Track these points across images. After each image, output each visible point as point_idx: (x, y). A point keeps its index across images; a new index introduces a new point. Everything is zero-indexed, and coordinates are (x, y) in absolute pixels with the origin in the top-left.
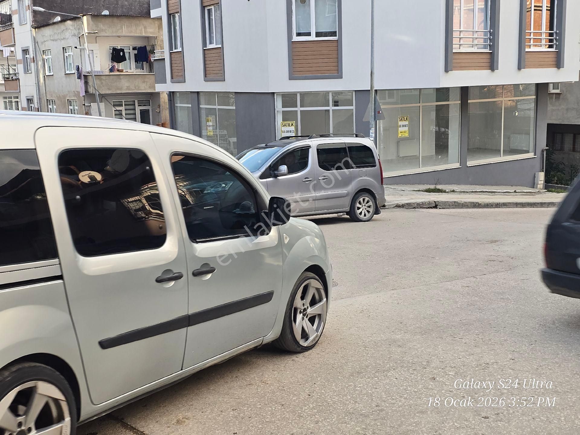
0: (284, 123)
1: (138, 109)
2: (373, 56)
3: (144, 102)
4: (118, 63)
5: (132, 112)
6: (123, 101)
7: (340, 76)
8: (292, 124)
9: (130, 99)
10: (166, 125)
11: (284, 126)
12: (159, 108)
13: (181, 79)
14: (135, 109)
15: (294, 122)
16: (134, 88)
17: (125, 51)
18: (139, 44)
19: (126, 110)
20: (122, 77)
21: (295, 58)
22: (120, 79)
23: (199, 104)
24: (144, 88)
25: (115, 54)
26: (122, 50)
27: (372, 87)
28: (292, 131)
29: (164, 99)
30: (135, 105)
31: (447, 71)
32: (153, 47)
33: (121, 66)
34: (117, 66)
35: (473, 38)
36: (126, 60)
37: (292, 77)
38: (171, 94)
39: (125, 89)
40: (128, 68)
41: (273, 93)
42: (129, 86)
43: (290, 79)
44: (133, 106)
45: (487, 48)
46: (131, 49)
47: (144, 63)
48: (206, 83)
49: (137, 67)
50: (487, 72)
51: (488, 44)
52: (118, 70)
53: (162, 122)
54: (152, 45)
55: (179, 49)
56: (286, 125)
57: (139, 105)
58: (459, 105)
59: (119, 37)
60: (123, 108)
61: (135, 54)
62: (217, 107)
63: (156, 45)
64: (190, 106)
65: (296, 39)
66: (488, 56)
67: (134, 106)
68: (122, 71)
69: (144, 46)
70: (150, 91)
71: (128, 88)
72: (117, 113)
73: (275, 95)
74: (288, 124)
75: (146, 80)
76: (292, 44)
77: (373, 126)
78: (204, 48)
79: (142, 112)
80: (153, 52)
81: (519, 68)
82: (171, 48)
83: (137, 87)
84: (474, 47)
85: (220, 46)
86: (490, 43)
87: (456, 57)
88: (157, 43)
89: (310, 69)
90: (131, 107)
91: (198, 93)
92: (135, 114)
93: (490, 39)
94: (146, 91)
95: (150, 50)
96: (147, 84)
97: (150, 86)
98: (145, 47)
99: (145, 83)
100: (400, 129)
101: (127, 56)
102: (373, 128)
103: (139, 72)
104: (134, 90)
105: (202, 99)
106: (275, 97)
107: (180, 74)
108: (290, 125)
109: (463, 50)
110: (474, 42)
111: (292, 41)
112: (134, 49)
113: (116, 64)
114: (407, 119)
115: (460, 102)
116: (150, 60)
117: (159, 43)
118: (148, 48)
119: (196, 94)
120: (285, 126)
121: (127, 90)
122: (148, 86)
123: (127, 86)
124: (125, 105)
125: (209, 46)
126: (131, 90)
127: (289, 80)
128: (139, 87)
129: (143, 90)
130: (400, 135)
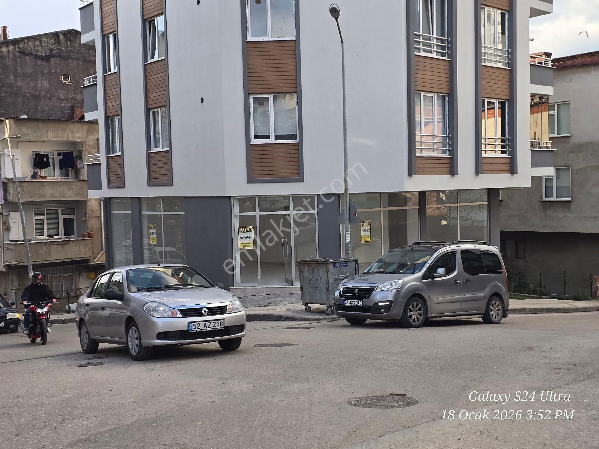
0: (242, 228)
1: (61, 218)
2: (346, 158)
3: (67, 210)
4: (41, 169)
5: (54, 221)
6: (45, 210)
7: (301, 179)
8: (251, 230)
9: (53, 208)
10: (93, 235)
11: (241, 231)
12: (85, 216)
13: (120, 184)
14: (58, 218)
15: (253, 227)
16: (59, 196)
17: (49, 157)
18: (64, 149)
19: (48, 219)
20: (45, 184)
21: (253, 162)
22: (44, 186)
23: (140, 210)
24: (70, 195)
25: (38, 160)
26: (47, 156)
27: (346, 190)
28: (250, 237)
29: (91, 207)
30: (57, 213)
31: (410, 175)
32: (80, 152)
33: (44, 172)
34: (40, 173)
35: (433, 143)
36: (50, 166)
37: (250, 181)
38: (107, 200)
39: (48, 196)
40: (52, 174)
41: (230, 197)
42: (54, 194)
43: (249, 182)
44: (55, 215)
45: (446, 153)
46: (56, 154)
47: (70, 170)
48: (150, 188)
49: (61, 175)
50: (447, 177)
51: (447, 149)
52: (41, 177)
53: (88, 232)
54: (79, 151)
55: (120, 153)
56: (244, 230)
57: (63, 213)
58: (417, 209)
59: (43, 141)
60: (44, 217)
61: (60, 160)
62: (162, 213)
63: (84, 150)
64: (130, 212)
65: (254, 141)
66: (447, 161)
67: (57, 215)
68: (45, 177)
69: (69, 151)
70: (77, 198)
71: (52, 195)
72: (38, 222)
73: (232, 199)
74: (245, 229)
75: (72, 187)
76: (250, 147)
77: (348, 229)
78: (149, 152)
79: (65, 221)
80: (80, 157)
81: (477, 173)
82: (108, 152)
83: (62, 195)
84: (434, 151)
85: (168, 149)
86: (449, 148)
87: (419, 161)
88: (85, 148)
89: (271, 172)
90: (54, 216)
91: (139, 198)
92: (58, 223)
93: (449, 144)
94: (72, 198)
95: (77, 156)
96: (72, 191)
97: (76, 193)
98: (72, 152)
99: (71, 190)
100: (363, 234)
101: (51, 162)
102: (349, 231)
103: (64, 179)
104: (58, 197)
105: (144, 204)
106: (232, 202)
107: (119, 179)
108: (248, 231)
109: (424, 154)
110: (434, 146)
111: (250, 143)
112: (59, 154)
113: (38, 170)
114: (369, 224)
115: (418, 207)
116: (76, 165)
117: (86, 149)
118: (75, 154)
119: (138, 200)
120: (243, 232)
121: (51, 198)
122: (74, 194)
123: (51, 194)
124: (47, 214)
125: (154, 150)
126: (55, 198)
127: (247, 184)
128: (64, 194)
129: (68, 197)
130: (363, 241)
